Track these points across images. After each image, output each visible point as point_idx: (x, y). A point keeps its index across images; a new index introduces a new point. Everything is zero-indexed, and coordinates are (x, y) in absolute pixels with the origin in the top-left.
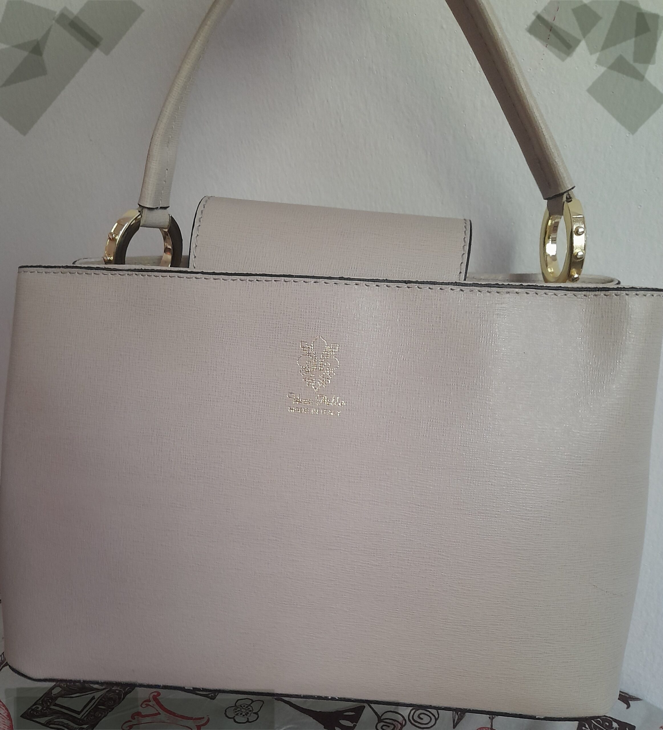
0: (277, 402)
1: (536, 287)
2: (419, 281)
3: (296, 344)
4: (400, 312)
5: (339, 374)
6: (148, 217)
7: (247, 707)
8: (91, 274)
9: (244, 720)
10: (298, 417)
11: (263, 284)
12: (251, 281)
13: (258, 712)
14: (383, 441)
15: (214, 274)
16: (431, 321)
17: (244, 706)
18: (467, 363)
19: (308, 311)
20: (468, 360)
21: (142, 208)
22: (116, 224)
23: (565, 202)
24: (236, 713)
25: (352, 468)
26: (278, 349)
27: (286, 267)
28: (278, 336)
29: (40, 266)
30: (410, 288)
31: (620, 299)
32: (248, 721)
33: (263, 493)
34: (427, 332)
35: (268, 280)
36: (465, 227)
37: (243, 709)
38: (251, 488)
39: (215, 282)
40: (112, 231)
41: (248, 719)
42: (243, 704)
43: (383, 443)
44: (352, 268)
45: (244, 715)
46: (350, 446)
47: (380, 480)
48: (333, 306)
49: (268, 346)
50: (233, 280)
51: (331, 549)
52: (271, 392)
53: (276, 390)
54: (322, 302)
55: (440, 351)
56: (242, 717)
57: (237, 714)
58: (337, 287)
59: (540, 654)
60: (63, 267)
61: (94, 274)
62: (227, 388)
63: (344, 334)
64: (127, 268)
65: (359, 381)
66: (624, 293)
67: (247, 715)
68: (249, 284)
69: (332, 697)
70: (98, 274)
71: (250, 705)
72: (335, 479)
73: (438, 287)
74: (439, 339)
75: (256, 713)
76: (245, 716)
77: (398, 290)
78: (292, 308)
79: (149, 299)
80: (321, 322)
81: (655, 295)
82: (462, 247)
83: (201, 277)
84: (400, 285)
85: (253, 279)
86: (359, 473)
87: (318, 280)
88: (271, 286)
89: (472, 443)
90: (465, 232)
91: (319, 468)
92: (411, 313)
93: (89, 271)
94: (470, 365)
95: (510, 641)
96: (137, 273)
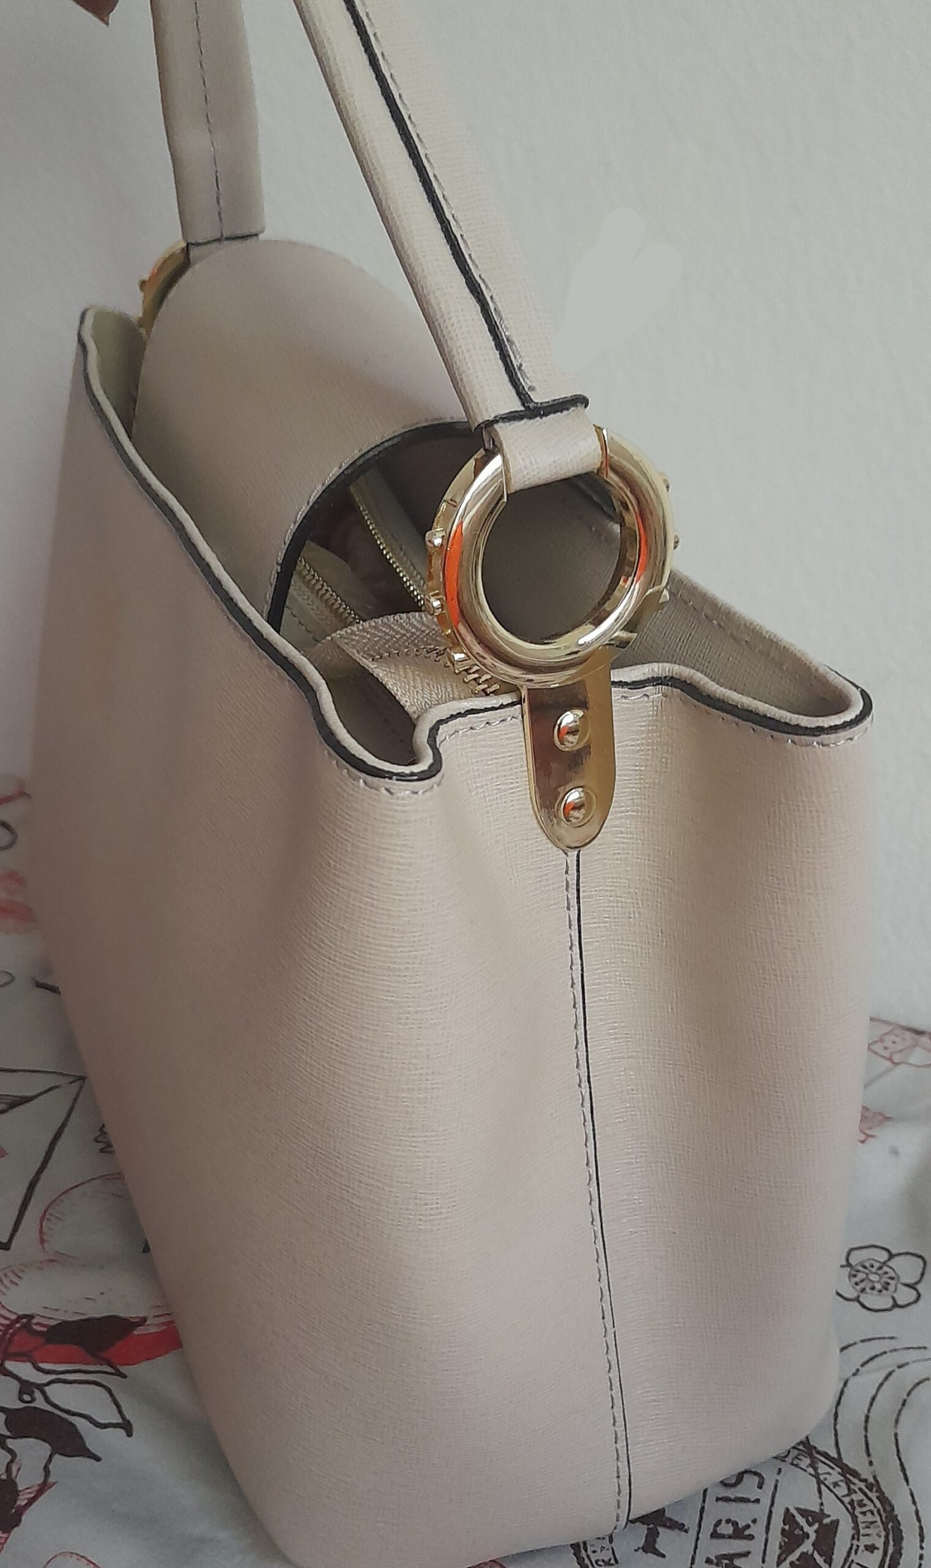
7: (880, 1268)
9: (885, 1302)
13: (917, 1283)
17: (872, 1266)
24: (859, 1288)
32: (896, 1305)
37: (872, 1273)
41: (893, 1298)
42: (869, 1259)
45: (880, 1291)
56: (877, 1295)
57: (863, 1290)
67: (887, 1289)
71: (884, 1263)
75: (911, 1286)
76: (884, 1292)
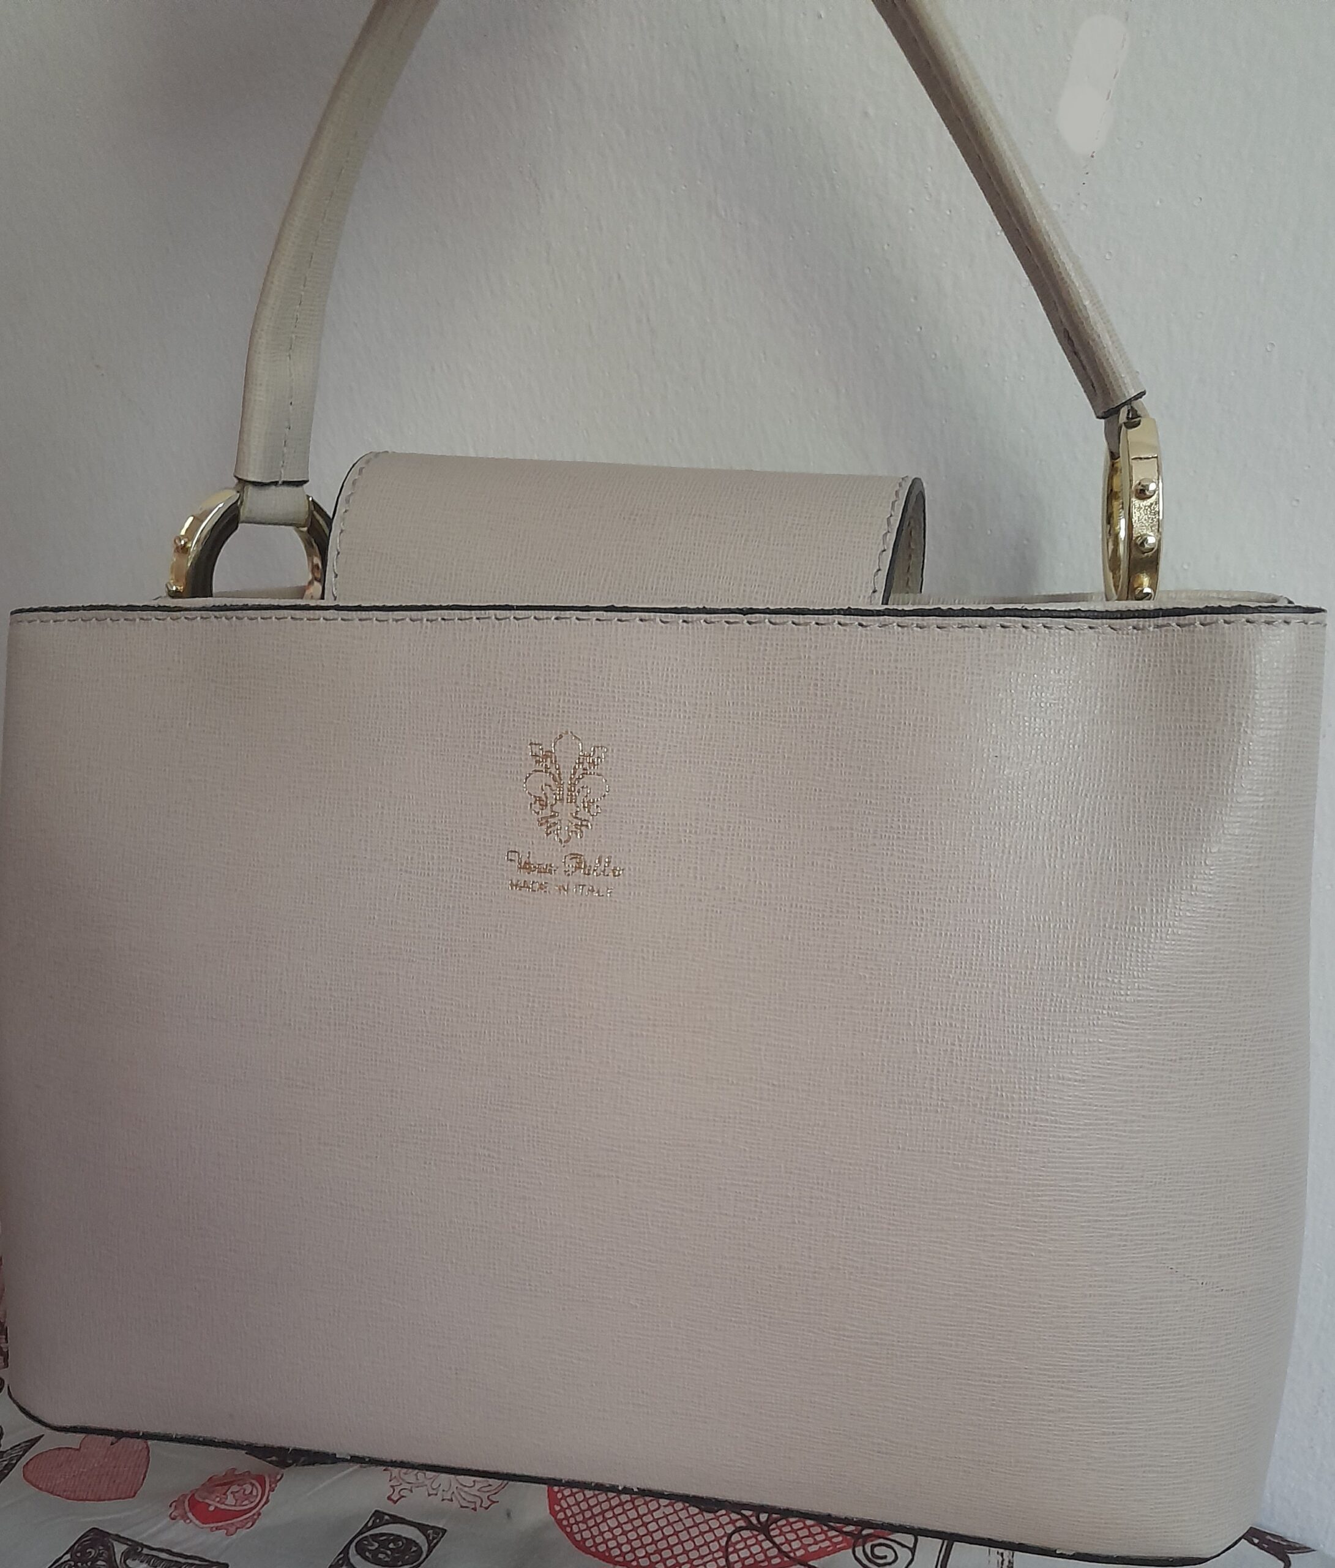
0: (485, 871)
1: (1024, 613)
2: (771, 608)
3: (520, 748)
4: (733, 676)
5: (608, 810)
6: (256, 502)
8: (134, 620)
10: (527, 899)
11: (456, 626)
12: (432, 621)
14: (699, 950)
15: (359, 608)
16: (798, 693)
18: (872, 781)
19: (542, 680)
20: (874, 774)
21: (243, 483)
22: (191, 519)
23: (1124, 428)
25: (636, 1006)
26: (485, 759)
27: (513, 590)
28: (484, 732)
29: (45, 609)
30: (754, 625)
31: (1211, 632)
33: (461, 1059)
34: (790, 716)
35: (463, 617)
36: (897, 493)
38: (438, 1047)
39: (363, 626)
40: (183, 532)
43: (700, 954)
44: (646, 589)
46: (633, 961)
47: (694, 1032)
48: (594, 667)
49: (466, 756)
50: (397, 621)
51: (599, 1176)
52: (473, 850)
53: (484, 845)
54: (571, 658)
55: (817, 757)
58: (601, 627)
59: (1049, 1412)
60: (84, 608)
61: (142, 619)
62: (388, 842)
63: (618, 725)
64: (201, 605)
65: (649, 823)
66: (1221, 618)
68: (427, 627)
69: (625, 1487)
70: (147, 620)
72: (602, 1029)
73: (812, 619)
74: (816, 731)
77: (728, 628)
78: (511, 673)
79: (239, 666)
80: (569, 701)
81: (1293, 621)
82: (881, 537)
83: (336, 617)
84: (732, 617)
85: (434, 618)
86: (651, 1017)
87: (563, 614)
88: (470, 630)
89: (884, 951)
90: (893, 503)
91: (570, 1006)
92: (756, 678)
93: (130, 614)
94: (880, 785)
95: (980, 1380)
96: (217, 614)
